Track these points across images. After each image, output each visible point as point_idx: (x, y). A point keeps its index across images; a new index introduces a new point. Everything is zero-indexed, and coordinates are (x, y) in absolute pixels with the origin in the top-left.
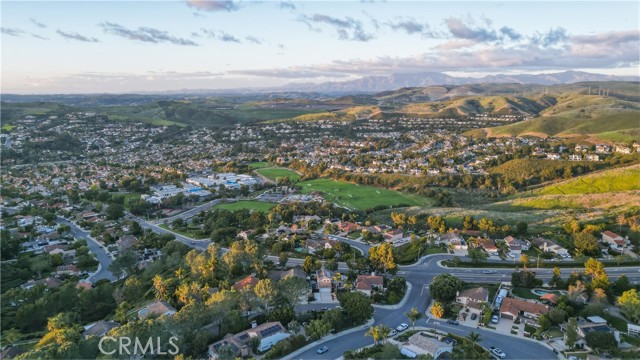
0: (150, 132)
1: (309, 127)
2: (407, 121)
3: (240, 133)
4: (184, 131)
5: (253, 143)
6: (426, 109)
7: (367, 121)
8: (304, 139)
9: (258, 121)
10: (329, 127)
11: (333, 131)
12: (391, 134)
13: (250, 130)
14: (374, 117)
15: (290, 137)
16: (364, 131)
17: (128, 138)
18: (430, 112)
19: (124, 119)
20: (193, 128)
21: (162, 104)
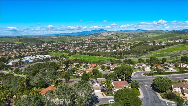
0: (13, 45)
1: (69, 43)
2: (99, 41)
3: (46, 45)
4: (26, 45)
5: (50, 47)
6: (104, 37)
7: (87, 41)
8: (67, 46)
9: (51, 41)
10: (75, 42)
11: (77, 44)
12: (95, 44)
13: (49, 44)
14: (89, 40)
15: (63, 46)
16: (86, 43)
17: (5, 47)
18: (105, 38)
19: (4, 41)
20: (29, 44)
21: (18, 37)
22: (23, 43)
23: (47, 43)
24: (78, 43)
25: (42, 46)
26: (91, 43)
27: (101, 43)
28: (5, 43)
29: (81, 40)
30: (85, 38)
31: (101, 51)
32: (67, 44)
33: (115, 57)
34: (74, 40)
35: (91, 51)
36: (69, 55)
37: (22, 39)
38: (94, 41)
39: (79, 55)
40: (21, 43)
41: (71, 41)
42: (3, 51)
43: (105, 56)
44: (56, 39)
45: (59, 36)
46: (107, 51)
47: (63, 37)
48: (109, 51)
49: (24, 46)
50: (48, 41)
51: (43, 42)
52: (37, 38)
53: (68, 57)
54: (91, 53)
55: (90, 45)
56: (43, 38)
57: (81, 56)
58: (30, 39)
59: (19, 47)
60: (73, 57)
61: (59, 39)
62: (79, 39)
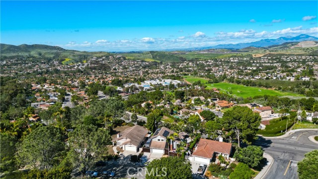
0: (142, 64)
1: (224, 61)
2: (286, 58)
3: (185, 64)
4: (159, 64)
5: (190, 69)
6: (300, 51)
7: (260, 58)
8: (218, 66)
9: (196, 59)
10: (235, 61)
11: (238, 63)
12: (275, 64)
13: (190, 63)
14: (264, 56)
15: (210, 66)
16: (257, 63)
17: (132, 66)
18: (303, 53)
19: (133, 58)
20: (163, 63)
21: (152, 52)
22: (156, 61)
23: (189, 61)
24: (242, 63)
25: (179, 65)
26: (269, 63)
27: (289, 62)
28: (134, 60)
29: (247, 56)
30: (256, 53)
31: (275, 78)
32: (220, 63)
33: (302, 93)
34: (235, 56)
35: (253, 78)
36: (210, 83)
37: (156, 55)
38: (276, 59)
39: (227, 83)
40: (154, 60)
41: (229, 57)
42: (128, 71)
43: (280, 89)
44: (206, 54)
45: (211, 49)
46: (288, 78)
47: (217, 52)
48: (292, 79)
49: (156, 65)
50: (191, 58)
51: (183, 60)
52: (176, 54)
53: (206, 85)
54: (251, 81)
55: (262, 66)
56: (184, 54)
57: (230, 85)
58: (167, 55)
59: (149, 66)
60: (214, 86)
61: (211, 54)
62: (245, 54)
